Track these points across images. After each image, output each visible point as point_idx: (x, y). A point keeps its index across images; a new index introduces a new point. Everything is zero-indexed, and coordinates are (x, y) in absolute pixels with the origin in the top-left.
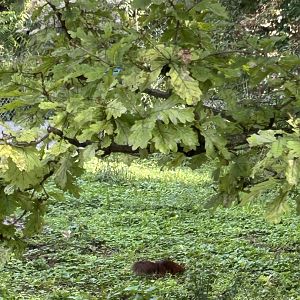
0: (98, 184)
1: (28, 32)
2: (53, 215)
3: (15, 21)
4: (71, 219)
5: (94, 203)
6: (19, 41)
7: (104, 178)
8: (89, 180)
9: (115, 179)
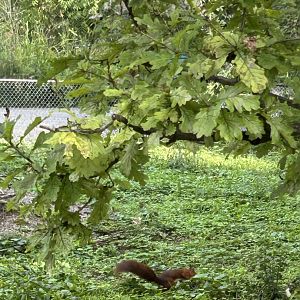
0: (169, 171)
1: (101, 19)
2: (124, 202)
3: (88, 8)
4: (141, 206)
5: (165, 190)
6: (92, 28)
7: (175, 165)
8: (161, 167)
9: (186, 166)
